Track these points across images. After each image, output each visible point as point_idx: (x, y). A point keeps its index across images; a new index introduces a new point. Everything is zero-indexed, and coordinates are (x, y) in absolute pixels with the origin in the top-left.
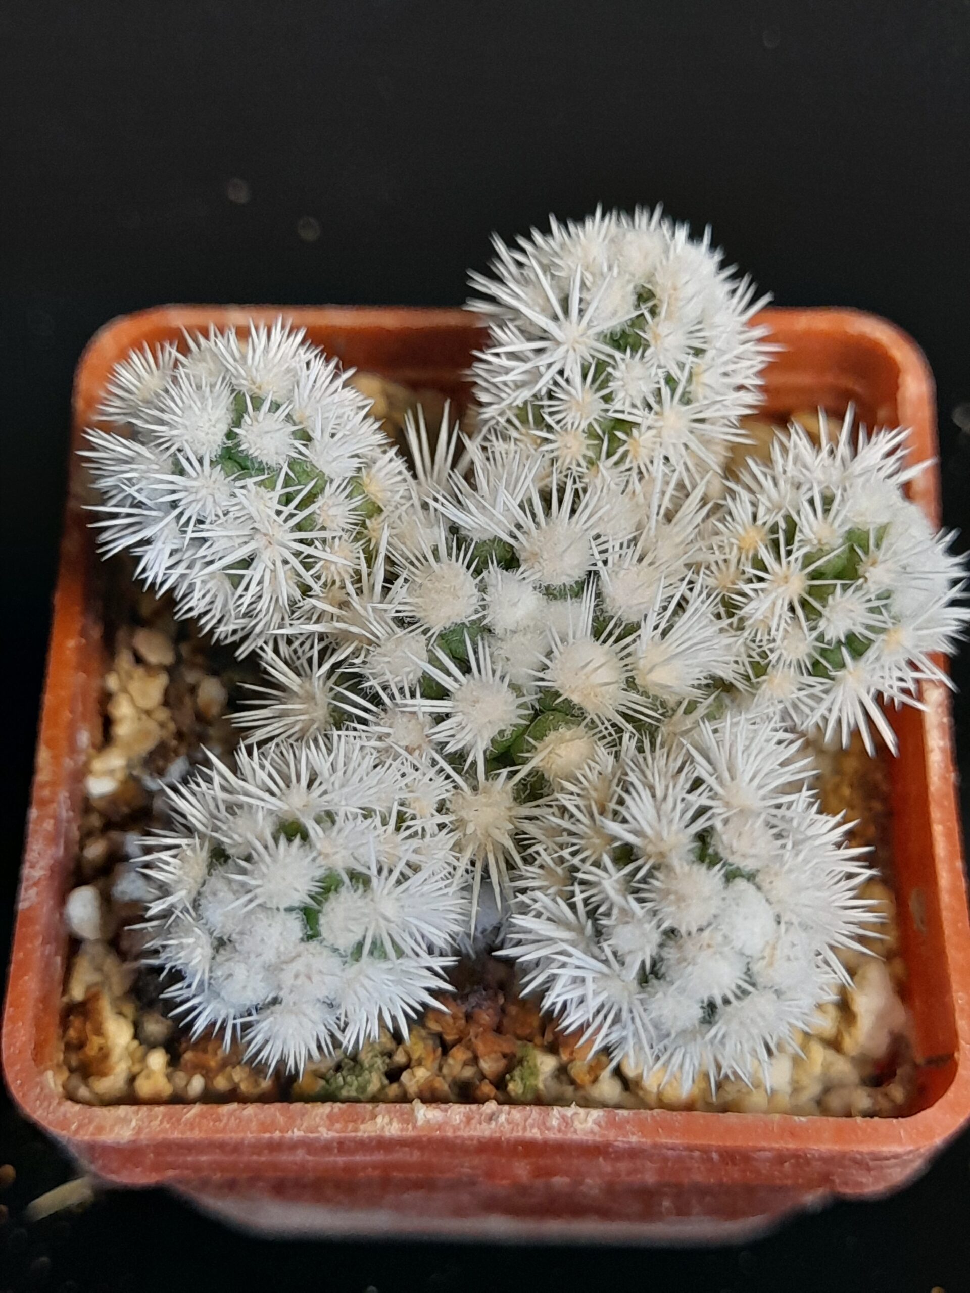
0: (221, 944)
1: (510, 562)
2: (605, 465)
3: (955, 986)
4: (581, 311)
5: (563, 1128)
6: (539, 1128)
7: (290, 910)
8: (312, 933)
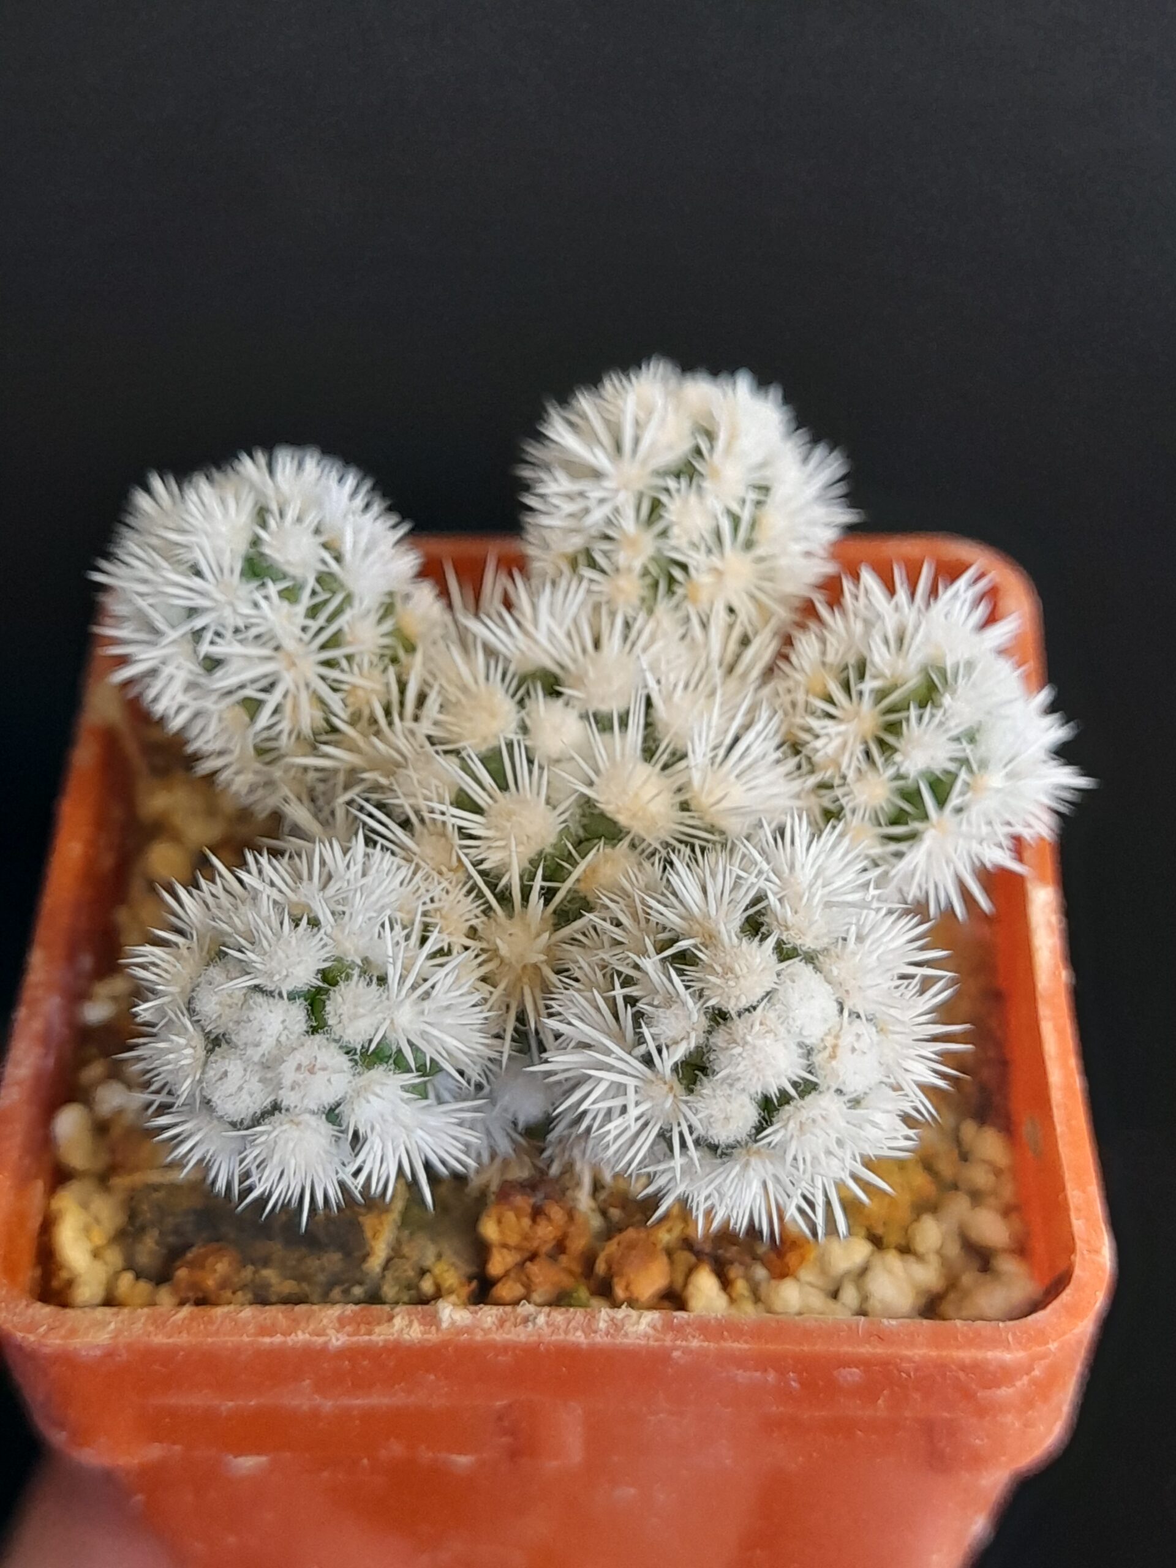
0: (215, 1042)
1: (553, 687)
2: (663, 606)
3: (1069, 1186)
4: (635, 451)
5: (612, 1331)
6: (584, 1331)
7: (292, 997)
8: (317, 1023)
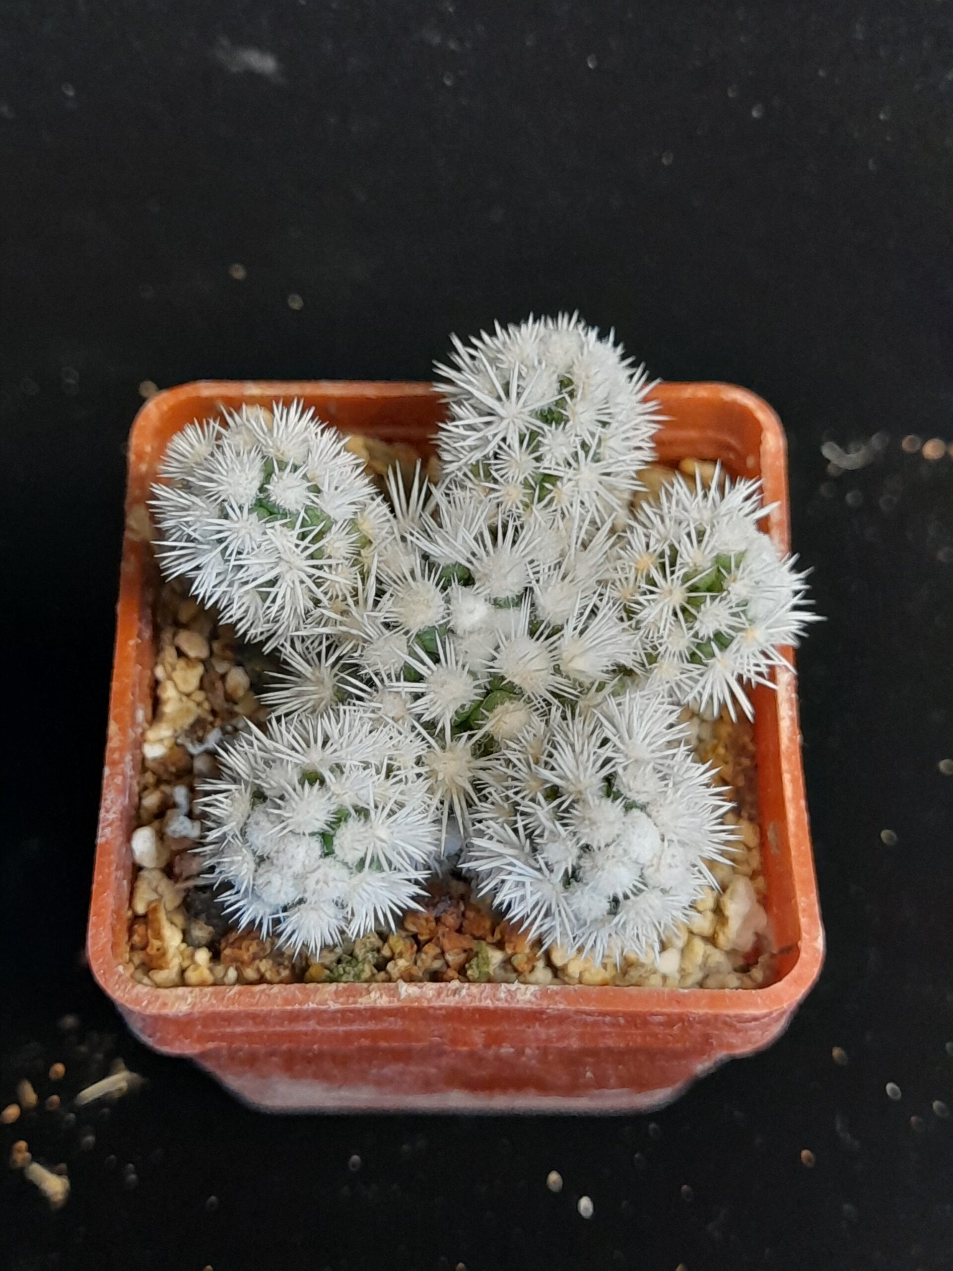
0: (261, 860)
1: (468, 581)
2: (537, 508)
3: (798, 893)
4: (519, 395)
5: (509, 999)
6: (491, 1000)
7: (312, 834)
8: (328, 852)
